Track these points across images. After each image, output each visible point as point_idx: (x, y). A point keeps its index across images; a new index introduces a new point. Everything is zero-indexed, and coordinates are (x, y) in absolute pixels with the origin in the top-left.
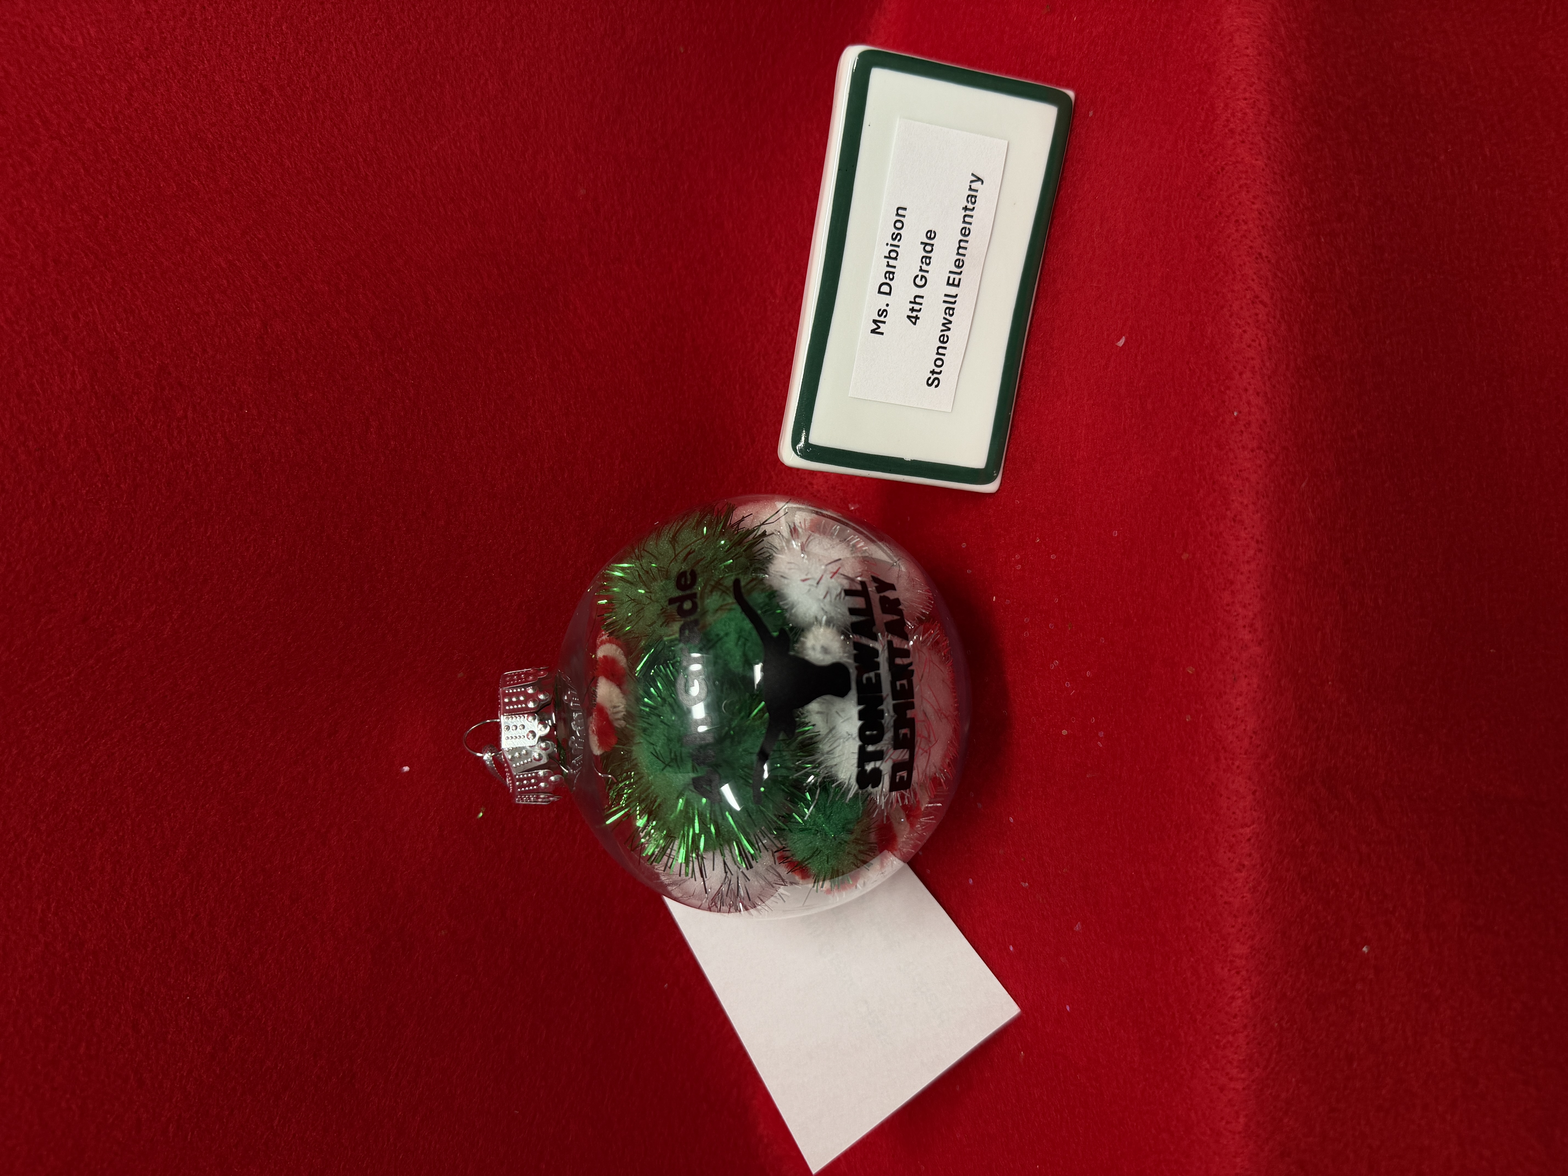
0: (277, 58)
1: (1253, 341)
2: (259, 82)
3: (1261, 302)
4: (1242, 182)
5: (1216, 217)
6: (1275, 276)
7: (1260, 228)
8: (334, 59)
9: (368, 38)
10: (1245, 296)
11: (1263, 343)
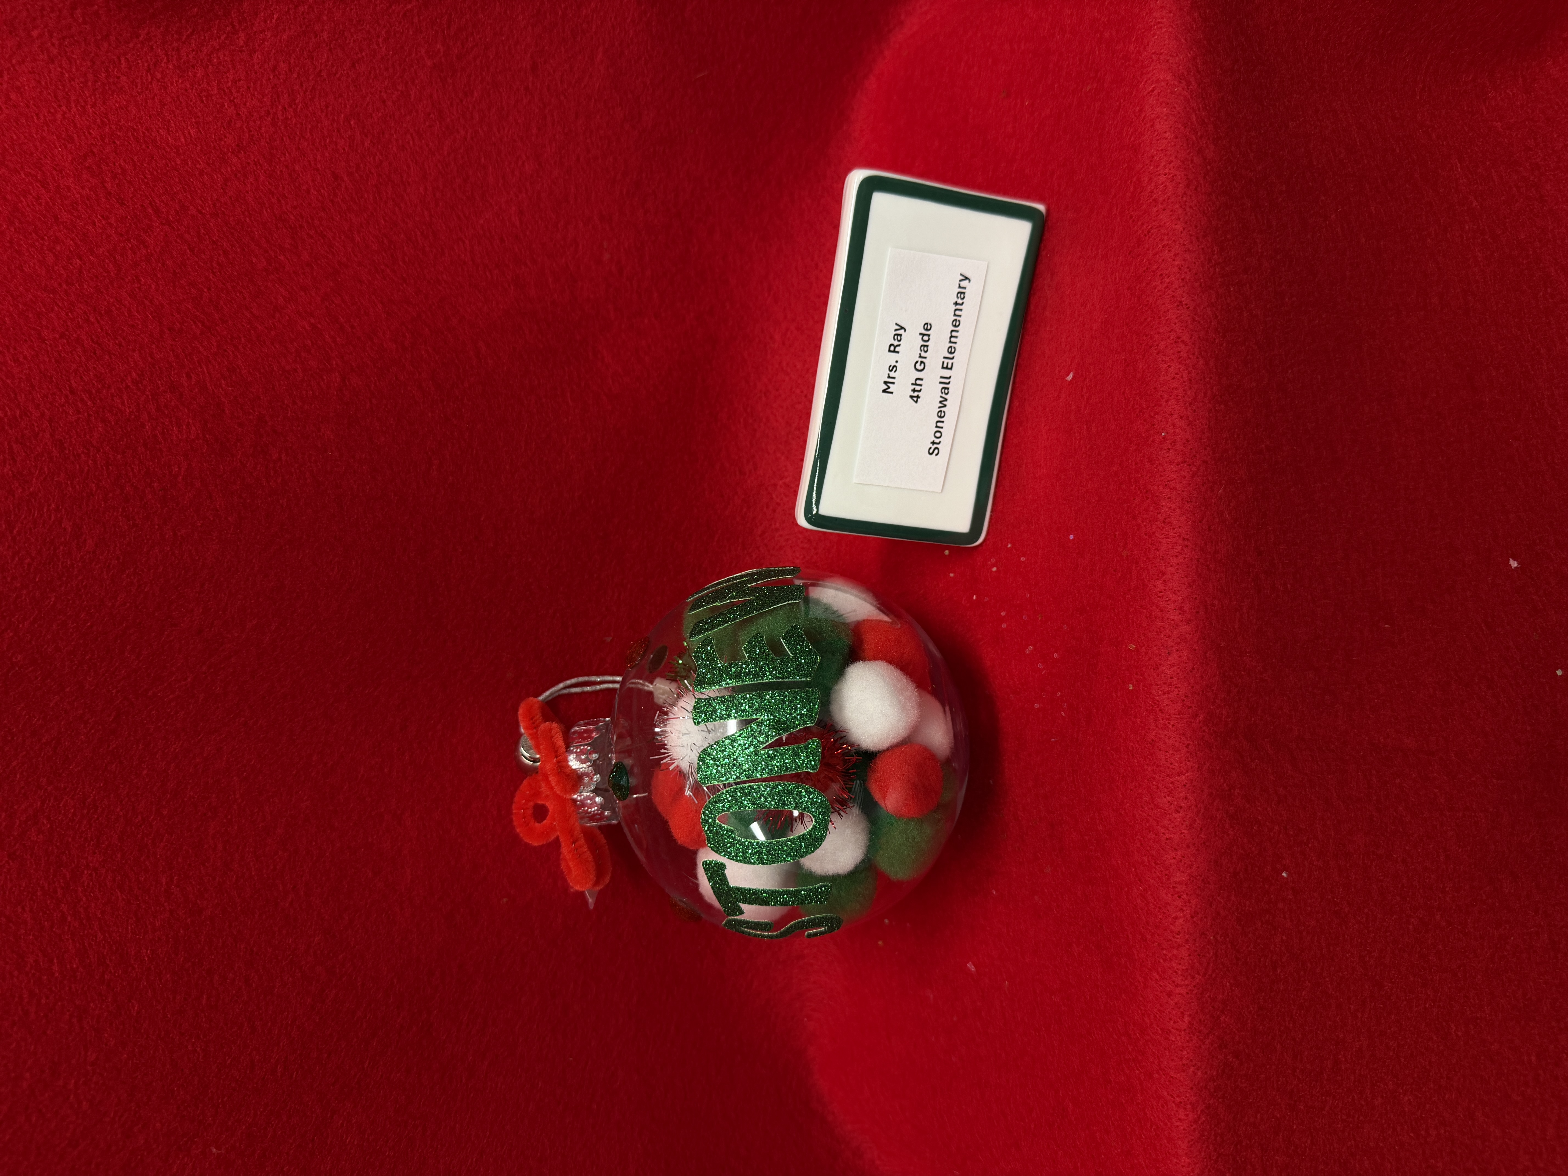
0: (346, 149)
1: (1177, 374)
2: (332, 170)
3: (1183, 342)
4: (1165, 242)
5: (1144, 271)
6: (1194, 319)
7: (1180, 281)
8: (395, 148)
9: (423, 129)
10: (1169, 337)
11: (1184, 376)
